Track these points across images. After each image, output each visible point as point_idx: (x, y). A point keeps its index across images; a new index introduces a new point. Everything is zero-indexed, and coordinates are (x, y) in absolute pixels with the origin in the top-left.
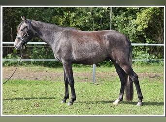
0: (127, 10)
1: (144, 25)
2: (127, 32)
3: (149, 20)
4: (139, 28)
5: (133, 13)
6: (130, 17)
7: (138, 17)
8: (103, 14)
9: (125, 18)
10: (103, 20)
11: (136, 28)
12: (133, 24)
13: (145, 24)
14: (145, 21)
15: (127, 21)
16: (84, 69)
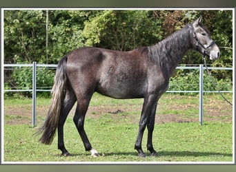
0: (70, 18)
1: (94, 38)
2: (71, 48)
3: (102, 32)
4: (89, 43)
5: (79, 21)
6: (75, 28)
7: (86, 28)
8: (36, 22)
9: (68, 29)
10: (36, 32)
11: (83, 42)
12: (79, 37)
13: (97, 36)
14: (97, 32)
15: (70, 33)
16: (11, 101)
